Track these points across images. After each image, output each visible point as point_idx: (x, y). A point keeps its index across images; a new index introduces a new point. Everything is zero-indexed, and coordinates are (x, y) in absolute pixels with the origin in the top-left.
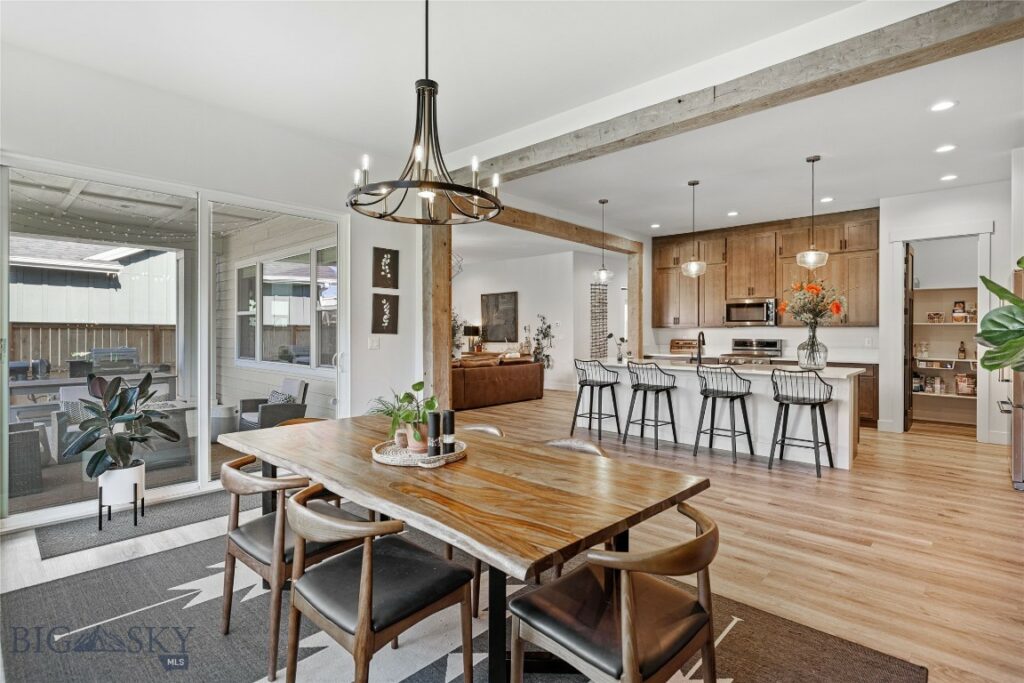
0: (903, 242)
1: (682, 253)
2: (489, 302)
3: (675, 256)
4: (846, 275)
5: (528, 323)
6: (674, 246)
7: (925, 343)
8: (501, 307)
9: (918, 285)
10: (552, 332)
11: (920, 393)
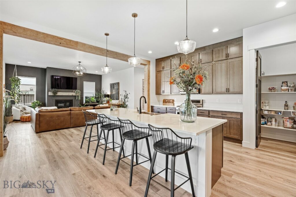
0: (255, 50)
1: (165, 64)
2: (112, 86)
3: (163, 66)
4: (229, 70)
5: (122, 93)
6: (163, 62)
7: (267, 102)
8: (115, 88)
9: (264, 74)
10: (129, 96)
11: (265, 126)
